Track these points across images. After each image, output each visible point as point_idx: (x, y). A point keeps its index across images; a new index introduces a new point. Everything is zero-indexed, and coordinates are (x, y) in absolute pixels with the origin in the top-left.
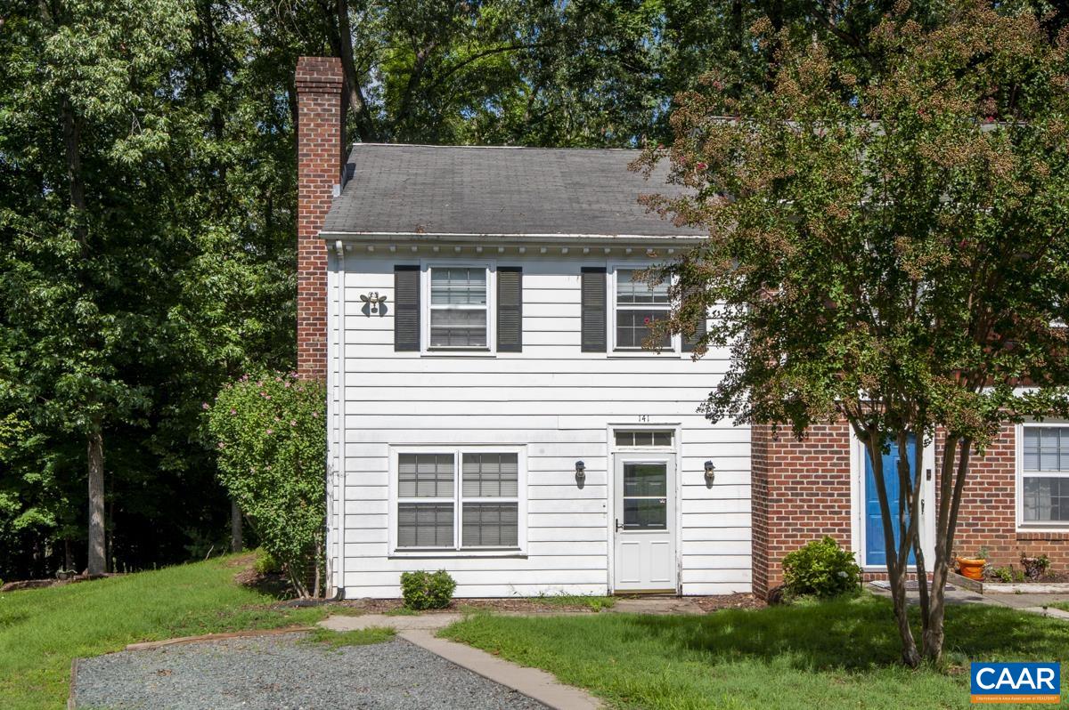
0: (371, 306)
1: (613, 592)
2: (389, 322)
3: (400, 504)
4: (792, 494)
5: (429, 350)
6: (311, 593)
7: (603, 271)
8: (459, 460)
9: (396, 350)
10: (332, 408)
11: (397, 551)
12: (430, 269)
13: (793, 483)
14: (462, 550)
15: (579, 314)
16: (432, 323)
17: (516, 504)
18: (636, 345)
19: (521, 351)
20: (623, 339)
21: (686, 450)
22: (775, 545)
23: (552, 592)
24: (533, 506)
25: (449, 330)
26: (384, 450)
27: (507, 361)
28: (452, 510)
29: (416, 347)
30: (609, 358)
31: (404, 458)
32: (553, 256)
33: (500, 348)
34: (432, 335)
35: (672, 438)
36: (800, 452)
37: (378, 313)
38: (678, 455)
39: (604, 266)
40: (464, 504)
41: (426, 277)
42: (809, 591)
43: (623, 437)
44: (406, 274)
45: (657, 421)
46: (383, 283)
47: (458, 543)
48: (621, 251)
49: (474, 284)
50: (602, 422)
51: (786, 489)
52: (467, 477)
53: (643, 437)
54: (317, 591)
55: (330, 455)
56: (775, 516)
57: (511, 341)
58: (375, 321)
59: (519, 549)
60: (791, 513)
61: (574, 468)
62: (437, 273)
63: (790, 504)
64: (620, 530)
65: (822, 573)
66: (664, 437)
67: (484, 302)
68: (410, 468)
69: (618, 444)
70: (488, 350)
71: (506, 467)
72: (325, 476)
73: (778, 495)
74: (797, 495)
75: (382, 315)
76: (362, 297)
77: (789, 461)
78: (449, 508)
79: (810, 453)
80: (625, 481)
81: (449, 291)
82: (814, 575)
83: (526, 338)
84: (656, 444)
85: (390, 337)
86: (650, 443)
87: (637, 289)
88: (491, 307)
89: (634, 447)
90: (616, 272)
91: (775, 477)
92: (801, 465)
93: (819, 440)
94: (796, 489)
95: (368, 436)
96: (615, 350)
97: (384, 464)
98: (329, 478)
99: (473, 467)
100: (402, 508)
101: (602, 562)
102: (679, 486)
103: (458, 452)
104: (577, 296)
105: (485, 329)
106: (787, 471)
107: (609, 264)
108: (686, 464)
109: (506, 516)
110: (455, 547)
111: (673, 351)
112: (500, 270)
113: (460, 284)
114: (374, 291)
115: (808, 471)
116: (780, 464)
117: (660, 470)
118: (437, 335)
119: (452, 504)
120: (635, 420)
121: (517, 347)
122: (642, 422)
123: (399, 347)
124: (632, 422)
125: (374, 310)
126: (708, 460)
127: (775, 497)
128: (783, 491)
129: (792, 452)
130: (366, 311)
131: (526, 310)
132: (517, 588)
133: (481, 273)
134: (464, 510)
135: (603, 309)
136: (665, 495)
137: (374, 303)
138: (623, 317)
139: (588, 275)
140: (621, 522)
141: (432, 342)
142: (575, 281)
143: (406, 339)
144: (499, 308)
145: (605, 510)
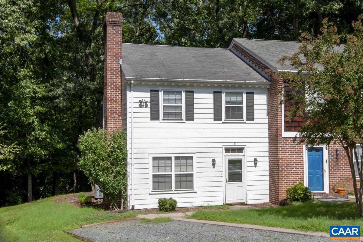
0: (142, 104)
1: (225, 204)
2: (148, 110)
3: (153, 175)
4: (286, 169)
5: (163, 120)
6: (120, 208)
7: (221, 92)
8: (173, 159)
9: (151, 120)
10: (129, 141)
11: (152, 192)
12: (163, 91)
13: (286, 165)
14: (175, 191)
15: (213, 108)
16: (164, 111)
17: (193, 174)
18: (231, 119)
19: (193, 120)
20: (228, 117)
21: (248, 154)
22: (281, 186)
23: (205, 204)
24: (198, 175)
25: (169, 113)
26: (147, 156)
27: (189, 124)
28: (171, 177)
29: (158, 119)
30: (223, 123)
31: (154, 159)
32: (204, 87)
33: (187, 119)
34: (164, 115)
35: (243, 151)
36: (288, 154)
37: (144, 107)
38: (245, 156)
39: (221, 91)
40: (175, 174)
41: (161, 94)
42: (298, 200)
43: (227, 150)
44: (154, 92)
45: (238, 145)
46: (146, 96)
47: (173, 188)
48: (227, 86)
49: (178, 97)
50: (221, 145)
51: (284, 167)
52: (177, 165)
53: (234, 150)
54: (122, 207)
55: (128, 158)
56: (281, 176)
57: (190, 117)
58: (143, 109)
59: (194, 190)
60: (286, 175)
61: (212, 161)
62: (165, 92)
63: (285, 172)
64: (227, 182)
65: (301, 194)
66: (240, 150)
67: (181, 103)
68: (156, 162)
69: (225, 153)
70: (182, 120)
71: (189, 161)
72: (126, 165)
73: (282, 169)
74: (288, 169)
75: (146, 107)
76: (140, 101)
77: (285, 158)
78: (170, 176)
79: (291, 155)
80: (229, 165)
81: (169, 99)
82: (299, 195)
83: (195, 116)
84: (238, 152)
85: (149, 115)
86: (236, 152)
87: (231, 99)
88: (184, 105)
89: (231, 153)
90: (225, 93)
91: (281, 163)
92: (289, 159)
93: (294, 150)
94: (287, 167)
95: (142, 151)
96: (225, 120)
97: (146, 161)
98: (128, 166)
99: (178, 161)
100: (154, 176)
101: (221, 194)
102: (246, 167)
103: (173, 156)
104: (212, 101)
105: (182, 113)
106: (284, 161)
107: (223, 90)
108: (248, 159)
109: (189, 179)
110: (172, 190)
111: (243, 120)
112: (187, 92)
113: (172, 97)
114: (143, 99)
115: (291, 161)
116: (282, 159)
117: (240, 161)
118: (165, 114)
119: (171, 174)
120: (232, 144)
121: (192, 119)
122: (234, 145)
123: (152, 119)
124: (230, 145)
125: (143, 106)
126: (255, 158)
127: (281, 170)
128: (283, 168)
129: (286, 155)
130: (140, 106)
131: (195, 106)
132: (193, 203)
133: (180, 93)
134: (175, 176)
135: (221, 106)
136: (241, 170)
137: (143, 103)
138: (227, 108)
139: (216, 94)
140: (228, 179)
141: (164, 117)
142: (211, 96)
143: (155, 116)
144: (186, 105)
145: (222, 175)
